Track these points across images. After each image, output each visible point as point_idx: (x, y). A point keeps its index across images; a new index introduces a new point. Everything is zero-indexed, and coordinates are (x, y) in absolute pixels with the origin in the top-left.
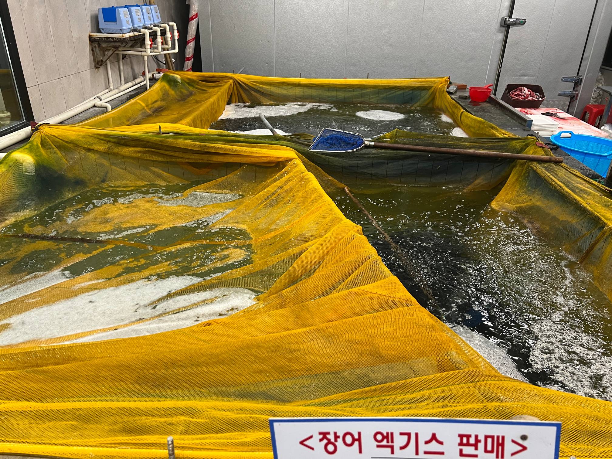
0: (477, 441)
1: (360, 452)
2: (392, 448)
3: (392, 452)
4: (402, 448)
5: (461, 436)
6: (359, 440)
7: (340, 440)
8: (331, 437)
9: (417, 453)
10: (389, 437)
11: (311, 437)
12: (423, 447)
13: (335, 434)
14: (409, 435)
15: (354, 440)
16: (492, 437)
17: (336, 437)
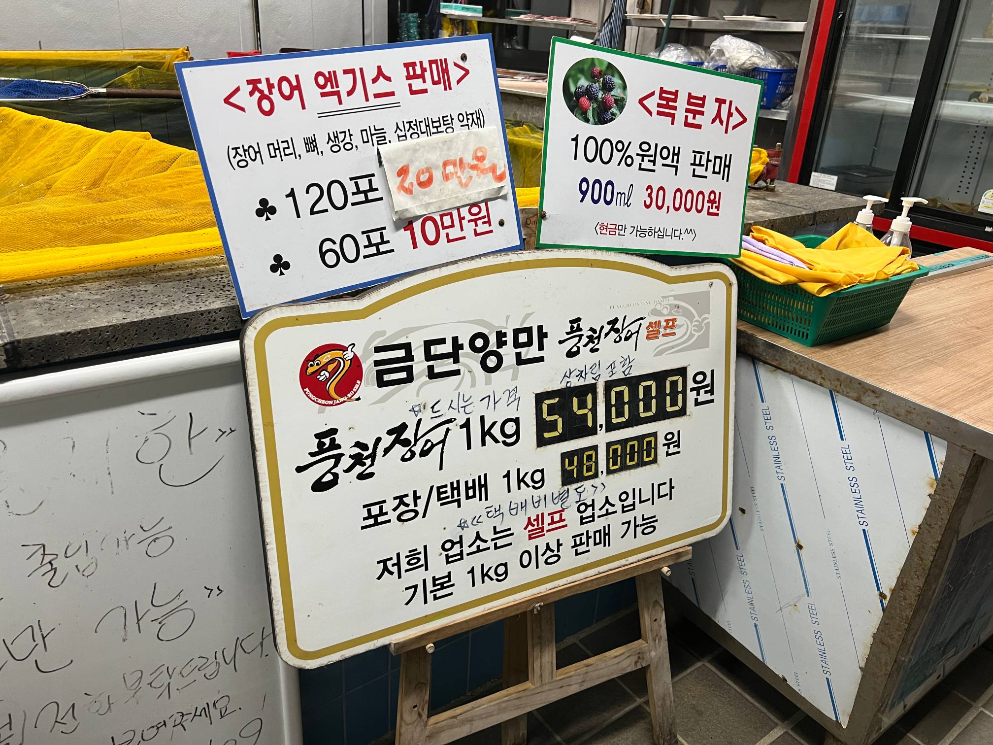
0: (424, 70)
1: (304, 107)
2: (338, 93)
3: (340, 103)
4: (350, 93)
5: (407, 65)
6: (298, 87)
7: (275, 90)
8: (263, 86)
9: (367, 100)
10: (331, 78)
11: (237, 90)
12: (372, 89)
13: (268, 80)
14: (352, 71)
15: (292, 88)
16: (435, 62)
17: (270, 86)
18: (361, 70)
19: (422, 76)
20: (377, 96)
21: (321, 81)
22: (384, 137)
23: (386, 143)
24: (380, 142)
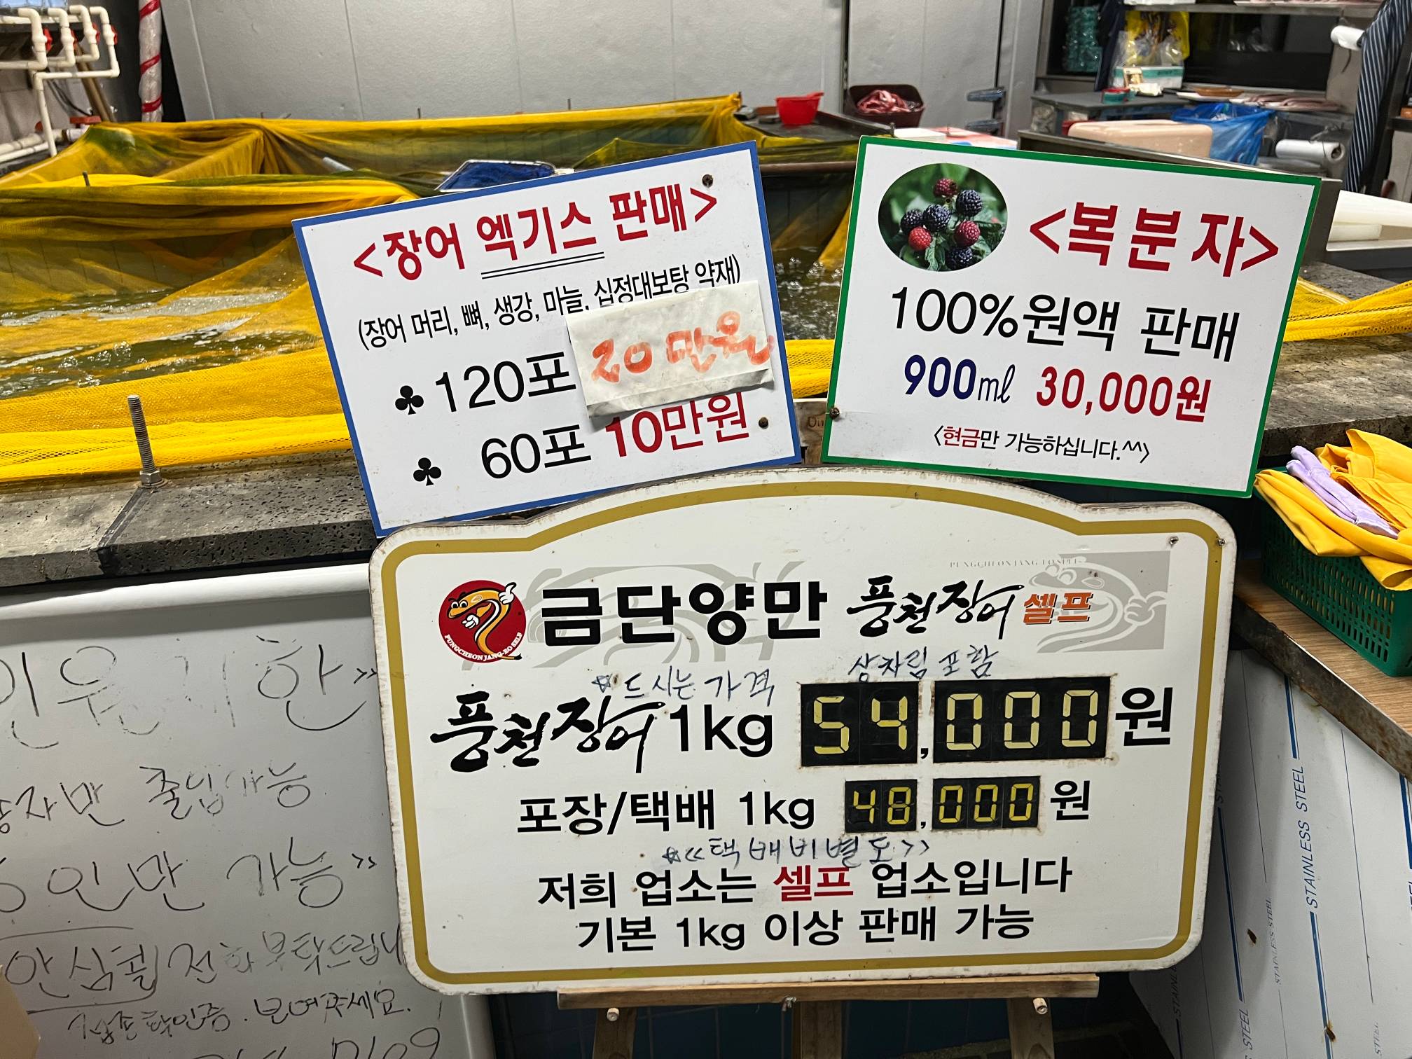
0: (641, 204)
1: (462, 266)
2: (511, 245)
3: (514, 257)
4: (528, 244)
5: (615, 199)
6: (455, 240)
7: (423, 246)
8: (406, 242)
9: (554, 251)
10: (501, 225)
11: (372, 248)
12: (561, 236)
13: (412, 233)
14: (532, 214)
15: (446, 242)
16: (661, 190)
17: (416, 241)
18: (545, 210)
19: (639, 213)
20: (567, 245)
21: (487, 229)
22: (579, 301)
23: (582, 310)
24: (571, 310)
